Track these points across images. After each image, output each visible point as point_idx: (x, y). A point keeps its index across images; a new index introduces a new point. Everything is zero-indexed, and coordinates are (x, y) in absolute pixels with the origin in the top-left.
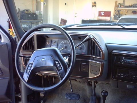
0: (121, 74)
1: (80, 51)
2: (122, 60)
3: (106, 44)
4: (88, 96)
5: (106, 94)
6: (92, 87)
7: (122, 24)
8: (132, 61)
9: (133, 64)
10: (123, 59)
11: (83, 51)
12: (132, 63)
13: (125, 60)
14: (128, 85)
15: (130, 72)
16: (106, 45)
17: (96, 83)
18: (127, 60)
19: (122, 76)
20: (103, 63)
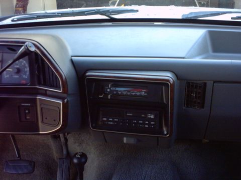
0: (108, 118)
1: (18, 77)
2: (108, 90)
3: (73, 58)
4: (56, 159)
5: (83, 160)
6: (60, 140)
7: (108, 11)
8: (129, 91)
9: (131, 95)
10: (109, 88)
11: (24, 76)
12: (129, 93)
13: (114, 89)
14: (125, 138)
15: (126, 113)
16: (72, 61)
17: (68, 134)
18: (117, 89)
19: (110, 121)
20: (66, 100)
